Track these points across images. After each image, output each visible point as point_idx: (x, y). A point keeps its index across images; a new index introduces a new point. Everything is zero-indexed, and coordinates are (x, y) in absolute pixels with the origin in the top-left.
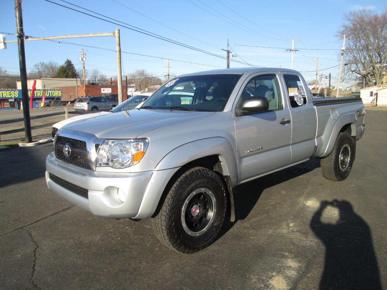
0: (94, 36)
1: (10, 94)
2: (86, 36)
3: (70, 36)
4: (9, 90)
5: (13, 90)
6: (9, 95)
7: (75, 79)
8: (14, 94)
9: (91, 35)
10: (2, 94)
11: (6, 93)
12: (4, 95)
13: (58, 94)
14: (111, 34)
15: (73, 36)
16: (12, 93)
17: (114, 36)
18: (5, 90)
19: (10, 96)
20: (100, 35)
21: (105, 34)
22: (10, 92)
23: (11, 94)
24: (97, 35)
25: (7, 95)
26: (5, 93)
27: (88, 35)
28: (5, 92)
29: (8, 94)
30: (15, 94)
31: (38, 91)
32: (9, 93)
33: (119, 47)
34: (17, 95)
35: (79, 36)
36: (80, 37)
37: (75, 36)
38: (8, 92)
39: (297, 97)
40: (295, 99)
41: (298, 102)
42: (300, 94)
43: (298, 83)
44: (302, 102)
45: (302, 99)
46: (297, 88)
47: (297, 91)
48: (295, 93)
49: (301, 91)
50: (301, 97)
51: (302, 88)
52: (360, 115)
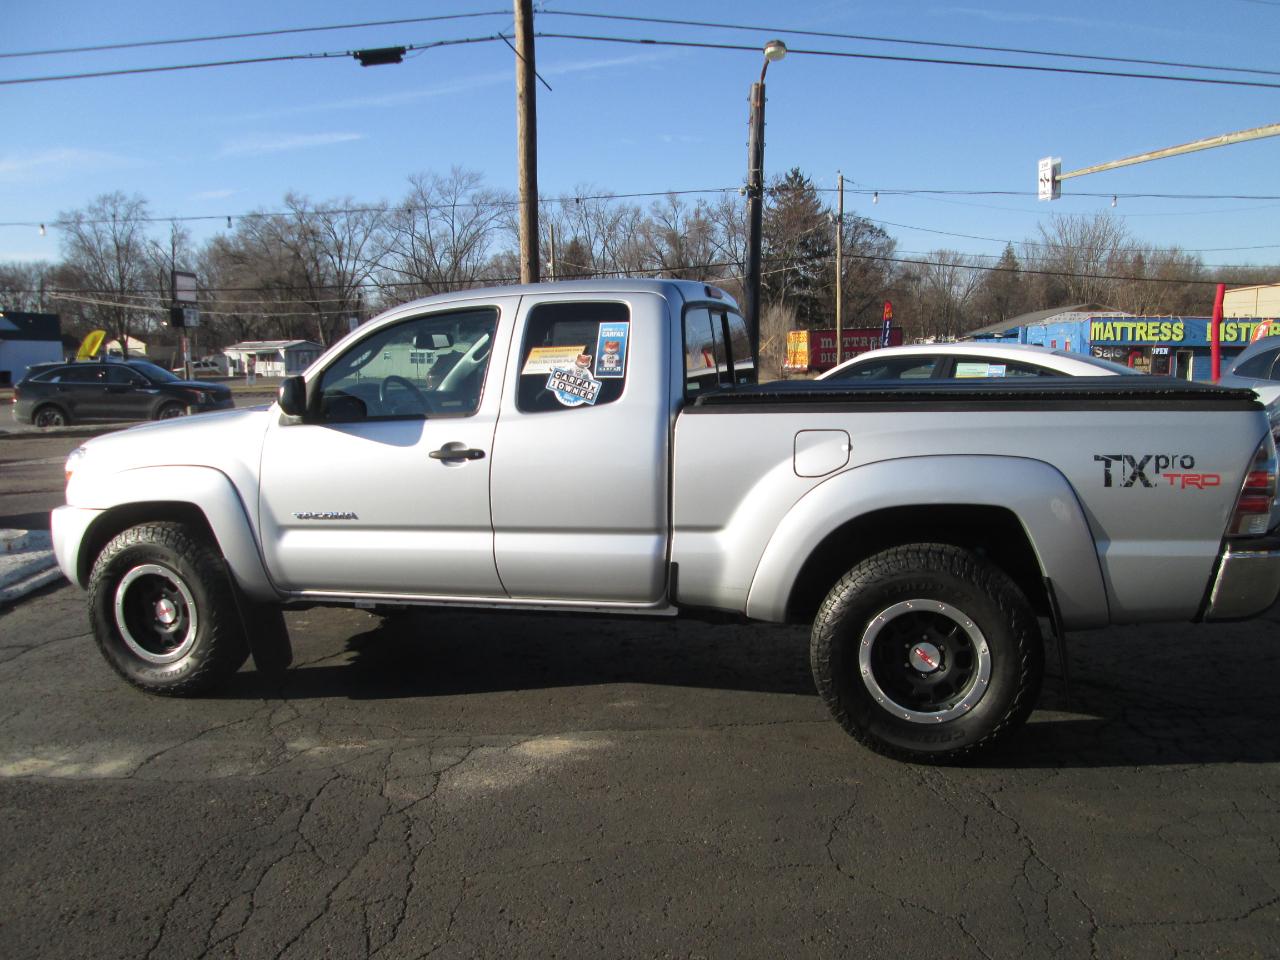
1: (1157, 331)
3: (1225, 139)
4: (1155, 320)
5: (1167, 320)
6: (1153, 335)
8: (1169, 333)
10: (1134, 329)
11: (1145, 329)
12: (1138, 332)
15: (1232, 138)
16: (1162, 328)
18: (1142, 320)
19: (1156, 338)
22: (1157, 324)
23: (1160, 332)
25: (1146, 333)
26: (1142, 328)
28: (1143, 324)
30: (1172, 333)
31: (1253, 325)
32: (1154, 328)
34: (1177, 336)
35: (1249, 135)
36: (1256, 136)
37: (1240, 137)
38: (1151, 325)
39: (565, 377)
40: (552, 385)
41: (562, 395)
42: (591, 369)
43: (607, 330)
44: (590, 396)
45: (592, 384)
46: (583, 348)
47: (579, 357)
48: (558, 365)
49: (605, 358)
50: (591, 377)
51: (617, 345)
52: (1133, 478)
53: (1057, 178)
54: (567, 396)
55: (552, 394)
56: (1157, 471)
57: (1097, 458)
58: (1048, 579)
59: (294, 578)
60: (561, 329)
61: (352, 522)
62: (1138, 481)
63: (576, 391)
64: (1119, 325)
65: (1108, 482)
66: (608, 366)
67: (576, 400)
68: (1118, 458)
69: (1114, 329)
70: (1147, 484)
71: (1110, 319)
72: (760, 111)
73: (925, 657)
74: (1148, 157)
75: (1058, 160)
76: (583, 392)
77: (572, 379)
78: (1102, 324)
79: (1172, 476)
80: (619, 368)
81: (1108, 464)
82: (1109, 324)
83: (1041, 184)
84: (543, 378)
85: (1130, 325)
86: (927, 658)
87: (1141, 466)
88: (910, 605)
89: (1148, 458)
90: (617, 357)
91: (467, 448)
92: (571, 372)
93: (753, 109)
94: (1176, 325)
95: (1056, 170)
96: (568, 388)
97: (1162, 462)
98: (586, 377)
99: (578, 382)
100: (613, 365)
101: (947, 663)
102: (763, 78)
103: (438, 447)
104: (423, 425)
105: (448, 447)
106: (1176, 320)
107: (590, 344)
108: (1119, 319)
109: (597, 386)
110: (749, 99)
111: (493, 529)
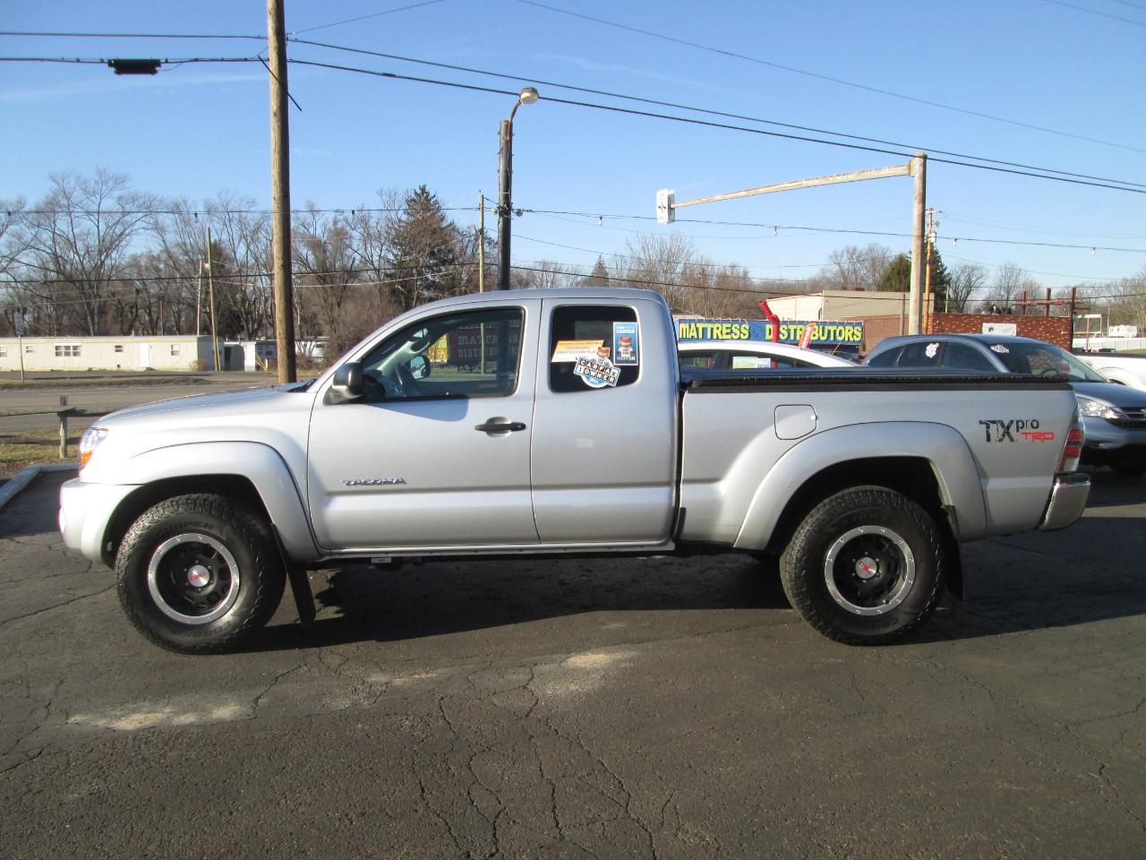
0: (859, 177)
1: (729, 331)
2: (839, 179)
3: (805, 183)
4: (728, 322)
5: (737, 322)
6: (727, 334)
7: (899, 295)
8: (738, 332)
9: (851, 177)
10: (712, 329)
11: (720, 329)
12: (715, 331)
13: (853, 334)
14: (902, 170)
15: (810, 183)
16: (733, 329)
17: (909, 174)
18: (717, 321)
19: (729, 337)
20: (874, 174)
21: (886, 172)
22: (729, 325)
23: (732, 332)
24: (867, 175)
25: (721, 332)
26: (718, 328)
27: (845, 178)
28: (719, 326)
29: (725, 331)
30: (741, 332)
31: (799, 327)
32: (727, 328)
33: (921, 205)
34: (744, 335)
35: (823, 181)
36: (826, 182)
37: (816, 182)
38: (725, 325)
39: (589, 365)
40: (578, 370)
41: (588, 379)
42: (611, 358)
43: (619, 328)
44: (612, 379)
45: (613, 370)
46: (602, 341)
47: (599, 348)
48: (582, 355)
49: (621, 349)
50: (611, 365)
51: (630, 340)
52: (1004, 436)
53: (672, 206)
54: (592, 379)
55: (580, 377)
56: (1018, 431)
57: (981, 422)
58: (953, 507)
59: (337, 538)
60: (580, 326)
61: (401, 486)
62: (1007, 438)
63: (599, 376)
64: (700, 326)
65: (988, 439)
66: (624, 356)
67: (600, 382)
68: (994, 422)
69: (697, 329)
70: (1012, 440)
71: (693, 321)
72: (509, 144)
73: (866, 568)
74: (745, 193)
75: (672, 192)
76: (605, 377)
77: (595, 366)
78: (687, 325)
79: (1026, 434)
80: (633, 358)
81: (988, 427)
82: (693, 325)
83: (659, 211)
84: (572, 365)
85: (709, 326)
86: (868, 568)
87: (1008, 428)
88: (861, 530)
89: (1012, 422)
90: (631, 349)
91: (509, 422)
92: (594, 360)
93: (503, 141)
94: (743, 326)
95: (670, 199)
96: (593, 374)
97: (1020, 425)
98: (607, 364)
99: (601, 368)
100: (629, 356)
101: (880, 571)
102: (512, 117)
103: (484, 421)
104: (467, 403)
105: (491, 420)
106: (743, 322)
107: (608, 340)
108: (701, 321)
109: (617, 372)
110: (499, 133)
111: (531, 488)
